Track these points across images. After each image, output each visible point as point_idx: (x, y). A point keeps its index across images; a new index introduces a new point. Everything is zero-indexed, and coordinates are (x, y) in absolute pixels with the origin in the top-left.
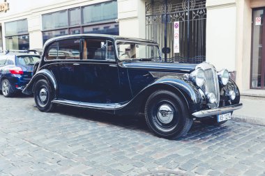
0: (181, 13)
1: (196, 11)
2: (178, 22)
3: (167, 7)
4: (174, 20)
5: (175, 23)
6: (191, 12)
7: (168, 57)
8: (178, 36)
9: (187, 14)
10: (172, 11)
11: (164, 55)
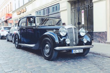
0: (85, 6)
1: (90, 5)
2: (83, 11)
3: (79, 4)
4: (82, 10)
5: (82, 11)
6: (88, 5)
7: (80, 27)
8: (84, 16)
9: (87, 7)
10: (81, 6)
11: (78, 25)
